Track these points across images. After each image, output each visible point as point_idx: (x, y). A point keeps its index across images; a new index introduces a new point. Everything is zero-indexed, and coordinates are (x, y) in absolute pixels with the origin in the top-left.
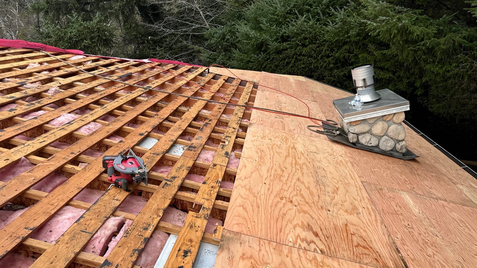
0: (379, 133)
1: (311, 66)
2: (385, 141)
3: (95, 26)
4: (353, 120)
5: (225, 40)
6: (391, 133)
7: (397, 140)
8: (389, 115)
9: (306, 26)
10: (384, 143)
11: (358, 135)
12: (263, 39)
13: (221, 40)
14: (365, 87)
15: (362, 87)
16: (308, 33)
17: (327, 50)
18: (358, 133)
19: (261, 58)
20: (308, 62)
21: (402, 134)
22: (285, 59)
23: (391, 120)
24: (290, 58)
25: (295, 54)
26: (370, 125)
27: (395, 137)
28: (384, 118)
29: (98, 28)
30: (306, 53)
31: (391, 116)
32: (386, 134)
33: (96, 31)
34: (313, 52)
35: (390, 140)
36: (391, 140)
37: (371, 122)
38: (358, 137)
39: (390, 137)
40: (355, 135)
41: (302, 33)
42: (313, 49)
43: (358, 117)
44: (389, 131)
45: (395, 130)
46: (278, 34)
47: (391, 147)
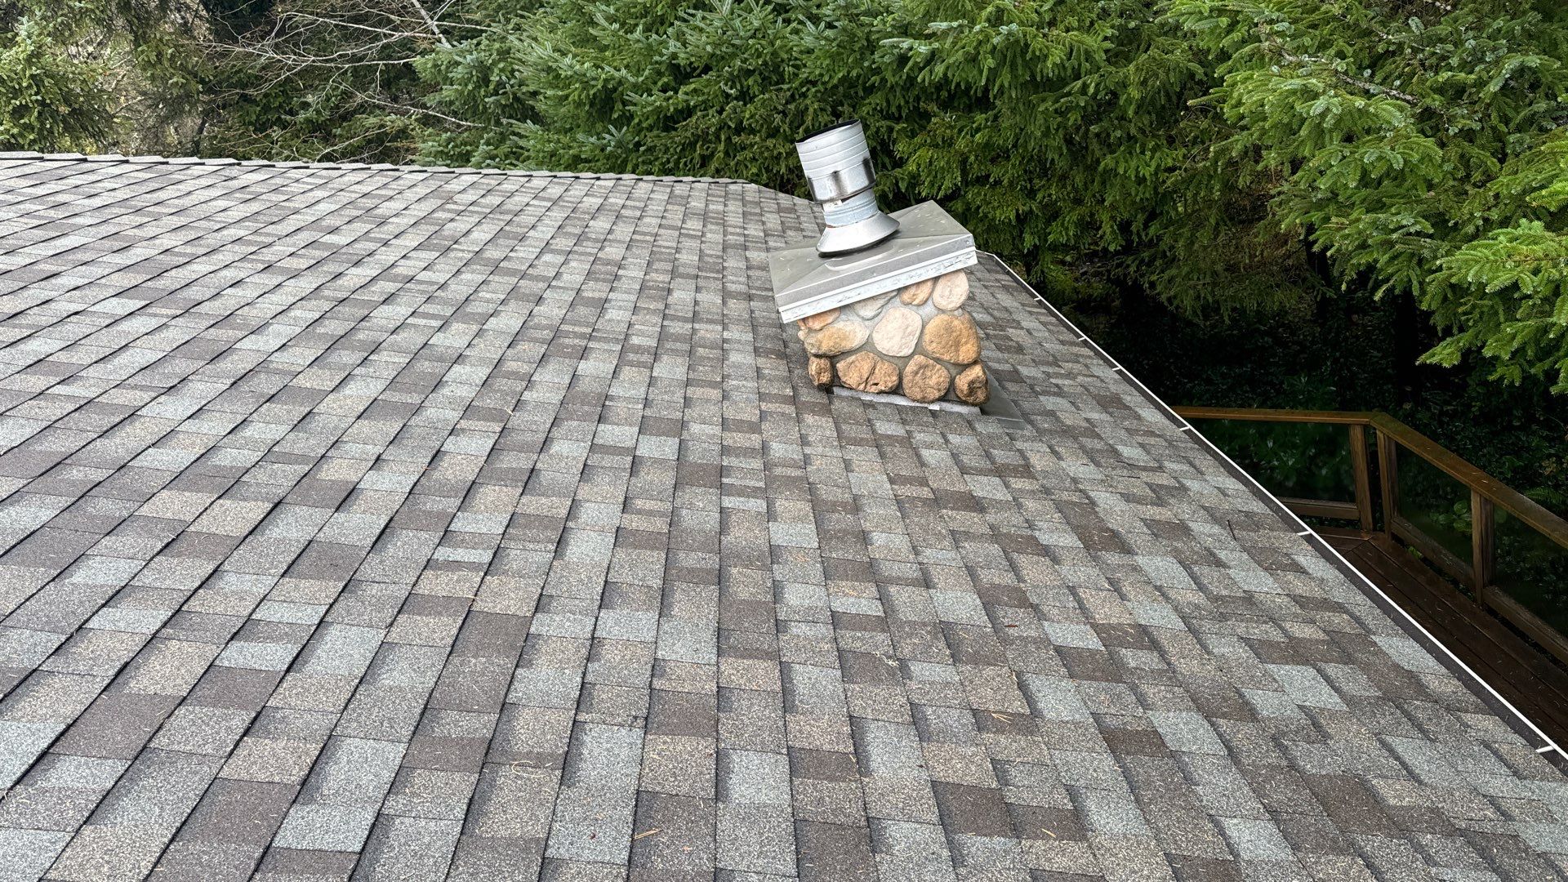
0: (896, 348)
1: (778, 164)
2: (917, 373)
3: (24, 70)
4: (809, 311)
5: (491, 87)
6: (934, 345)
7: (956, 365)
8: (918, 284)
9: (742, 33)
10: (918, 378)
11: (835, 360)
12: (606, 80)
13: (478, 87)
14: (843, 200)
15: (831, 200)
16: (752, 55)
17: (821, 109)
18: (832, 353)
19: (613, 143)
20: (766, 154)
21: (966, 343)
22: (693, 145)
23: (930, 302)
24: (710, 142)
25: (723, 126)
26: (867, 323)
27: (946, 357)
28: (906, 296)
29: (32, 76)
30: (757, 121)
31: (927, 287)
32: (919, 349)
33: (27, 88)
34: (778, 118)
35: (934, 366)
36: (938, 366)
37: (868, 311)
38: (833, 367)
39: (933, 359)
40: (824, 362)
41: (733, 56)
42: (775, 108)
43: (823, 302)
44: (927, 338)
45: (942, 332)
46: (657, 58)
47: (939, 390)
